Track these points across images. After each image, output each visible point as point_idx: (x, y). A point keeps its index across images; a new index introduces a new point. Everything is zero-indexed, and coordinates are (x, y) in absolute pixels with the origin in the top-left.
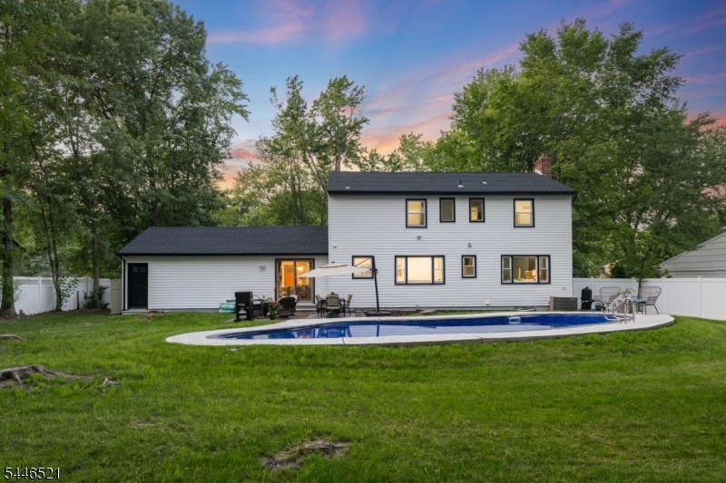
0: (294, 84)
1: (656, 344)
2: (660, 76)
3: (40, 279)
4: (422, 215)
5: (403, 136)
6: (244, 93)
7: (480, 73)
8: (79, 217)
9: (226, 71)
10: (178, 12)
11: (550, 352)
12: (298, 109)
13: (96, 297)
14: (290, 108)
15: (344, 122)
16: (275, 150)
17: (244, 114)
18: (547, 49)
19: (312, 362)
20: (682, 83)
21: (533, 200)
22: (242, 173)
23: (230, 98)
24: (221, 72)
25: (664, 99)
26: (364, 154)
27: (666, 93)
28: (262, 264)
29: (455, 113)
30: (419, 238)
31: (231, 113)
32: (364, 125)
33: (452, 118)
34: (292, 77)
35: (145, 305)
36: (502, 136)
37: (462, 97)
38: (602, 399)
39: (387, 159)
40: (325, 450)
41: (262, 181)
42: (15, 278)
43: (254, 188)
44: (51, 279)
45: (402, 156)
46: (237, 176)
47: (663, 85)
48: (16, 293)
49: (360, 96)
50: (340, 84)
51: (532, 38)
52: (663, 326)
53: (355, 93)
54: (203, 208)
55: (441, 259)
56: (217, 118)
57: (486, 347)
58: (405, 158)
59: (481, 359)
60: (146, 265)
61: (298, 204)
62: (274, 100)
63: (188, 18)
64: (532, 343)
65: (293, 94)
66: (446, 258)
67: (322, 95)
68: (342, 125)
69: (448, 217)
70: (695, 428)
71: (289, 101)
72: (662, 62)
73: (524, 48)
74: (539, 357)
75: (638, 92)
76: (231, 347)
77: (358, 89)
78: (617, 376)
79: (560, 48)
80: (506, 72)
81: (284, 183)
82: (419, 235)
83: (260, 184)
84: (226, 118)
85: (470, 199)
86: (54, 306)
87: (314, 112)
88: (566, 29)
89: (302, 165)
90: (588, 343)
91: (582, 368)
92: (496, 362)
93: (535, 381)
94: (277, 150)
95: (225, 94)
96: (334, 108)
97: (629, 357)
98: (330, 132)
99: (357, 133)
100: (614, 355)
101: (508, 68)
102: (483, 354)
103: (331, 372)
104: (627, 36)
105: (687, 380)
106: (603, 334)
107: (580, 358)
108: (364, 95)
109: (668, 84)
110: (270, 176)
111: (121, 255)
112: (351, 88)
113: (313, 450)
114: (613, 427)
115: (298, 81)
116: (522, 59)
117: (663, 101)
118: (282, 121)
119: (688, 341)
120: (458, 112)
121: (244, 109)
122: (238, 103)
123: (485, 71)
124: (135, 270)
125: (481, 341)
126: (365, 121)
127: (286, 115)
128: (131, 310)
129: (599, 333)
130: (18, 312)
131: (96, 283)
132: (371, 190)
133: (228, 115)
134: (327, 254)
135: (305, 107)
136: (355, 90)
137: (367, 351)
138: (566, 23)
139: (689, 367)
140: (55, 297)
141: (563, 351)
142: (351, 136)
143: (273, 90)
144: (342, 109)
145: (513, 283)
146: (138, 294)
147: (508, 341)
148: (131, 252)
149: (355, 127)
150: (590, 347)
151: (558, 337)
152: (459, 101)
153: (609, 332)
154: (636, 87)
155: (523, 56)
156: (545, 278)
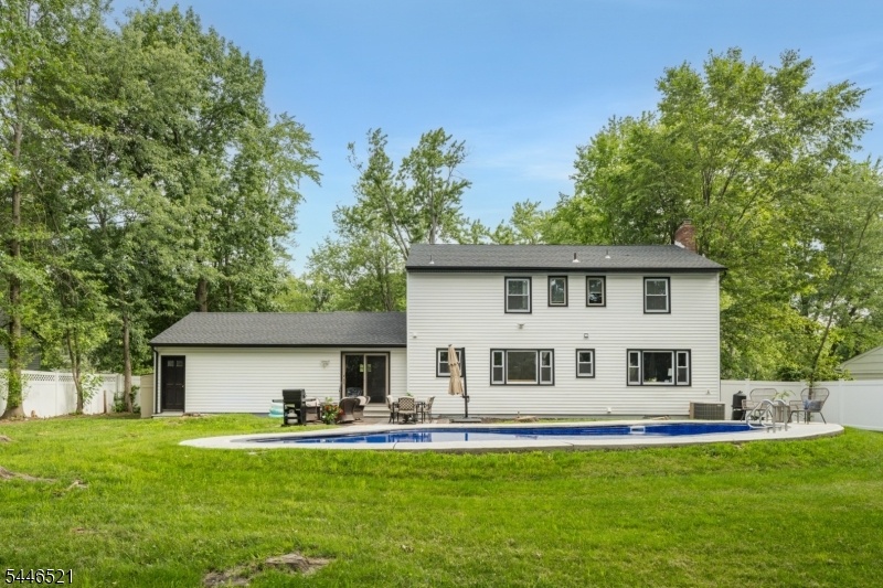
0: (376, 138)
1: (808, 457)
2: (839, 119)
3: (56, 374)
5: (517, 204)
6: (314, 149)
7: (612, 122)
8: (102, 298)
9: (293, 123)
10: (232, 50)
11: (660, 462)
12: (381, 170)
13: (128, 399)
14: (372, 169)
15: (440, 186)
16: (354, 221)
17: (315, 176)
18: (691, 87)
19: (345, 469)
20: (869, 127)
21: (668, 279)
22: (317, 251)
23: (297, 156)
24: (287, 125)
25: (846, 148)
26: (466, 227)
27: (847, 140)
28: (325, 358)
29: (577, 171)
30: (521, 326)
31: (300, 176)
32: (464, 189)
33: (574, 178)
34: (374, 131)
35: (181, 407)
36: (634, 198)
37: (586, 152)
38: (709, 520)
39: (492, 232)
40: (293, 566)
41: (340, 261)
42: (23, 372)
43: (331, 270)
44: (71, 374)
45: (515, 229)
46: (311, 255)
47: (843, 131)
48: (24, 391)
49: (460, 153)
50: (435, 139)
51: (672, 74)
52: (823, 436)
53: (453, 150)
54: (262, 290)
55: (550, 353)
56: (280, 180)
57: (576, 456)
58: (519, 232)
59: (566, 470)
60: (183, 358)
61: (386, 289)
62: (352, 159)
63: (243, 55)
64: (640, 451)
65: (376, 150)
66: (555, 351)
67: (413, 152)
68: (438, 190)
69: (558, 298)
70: (823, 556)
71: (371, 160)
72: (841, 101)
73: (662, 87)
74: (645, 468)
75: (812, 140)
76: (249, 451)
77: (457, 145)
78: (742, 494)
79: (707, 86)
80: (643, 120)
81: (368, 263)
82: (521, 322)
83: (339, 265)
84: (292, 181)
85: (587, 277)
86: (74, 408)
87: (403, 173)
88: (715, 61)
89: (390, 241)
90: (715, 454)
91: (698, 484)
92: (586, 474)
93: (629, 497)
94: (356, 221)
95: (292, 152)
96: (428, 169)
97: (767, 472)
98: (422, 199)
99: (456, 200)
100: (747, 469)
101: (647, 115)
102: (571, 463)
103: (364, 482)
104: (791, 67)
105: (838, 500)
106: (739, 443)
107: (700, 471)
108: (466, 151)
109: (851, 129)
110: (350, 255)
111: (153, 345)
112: (449, 143)
113: (276, 565)
114: (708, 552)
115: (381, 135)
116: (661, 102)
117: (845, 152)
118: (363, 185)
119: (853, 456)
120: (581, 170)
121: (315, 169)
122: (309, 162)
123: (617, 120)
124: (170, 364)
125: (572, 449)
126: (466, 184)
127: (368, 177)
128: (165, 414)
129: (733, 442)
130: (28, 414)
131: (126, 381)
132: (460, 265)
133: (295, 178)
134: (405, 346)
135: (391, 168)
136: (453, 146)
137: (420, 458)
138: (714, 53)
139: (845, 486)
140: (76, 396)
141: (679, 463)
142: (449, 204)
143: (351, 146)
144: (438, 170)
145: (642, 385)
146: (172, 393)
147: (607, 449)
148: (165, 342)
149: (455, 192)
150: (716, 459)
151: (675, 446)
152: (582, 157)
153: (746, 442)
154: (808, 133)
155: (660, 97)
156: (684, 377)
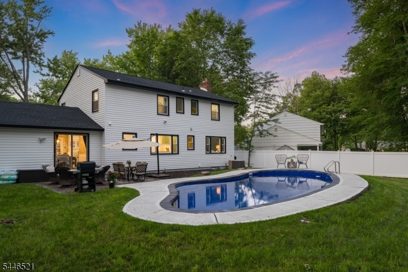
4: (165, 107)
21: (219, 105)
28: (42, 137)
30: (165, 122)
53: (44, 10)
55: (176, 137)
66: (179, 137)
69: (180, 110)
77: (47, 8)
82: (165, 120)
85: (191, 100)
136: (44, 8)
142: (37, 42)
144: (31, 19)
145: (211, 153)
156: (223, 150)
